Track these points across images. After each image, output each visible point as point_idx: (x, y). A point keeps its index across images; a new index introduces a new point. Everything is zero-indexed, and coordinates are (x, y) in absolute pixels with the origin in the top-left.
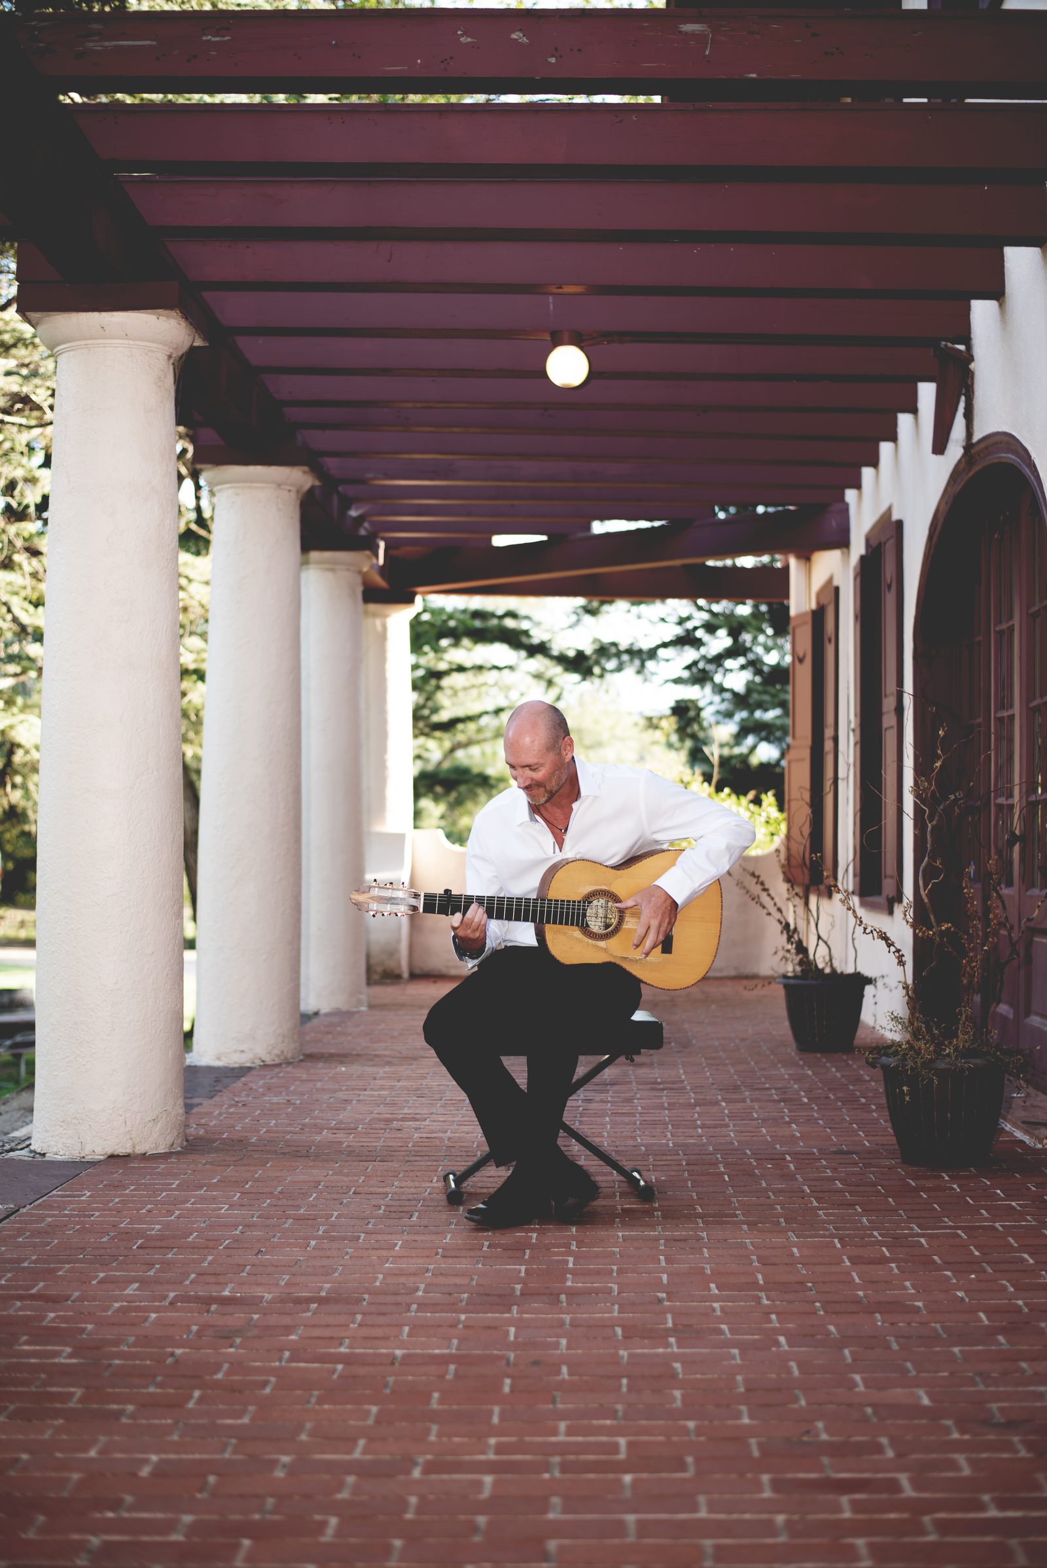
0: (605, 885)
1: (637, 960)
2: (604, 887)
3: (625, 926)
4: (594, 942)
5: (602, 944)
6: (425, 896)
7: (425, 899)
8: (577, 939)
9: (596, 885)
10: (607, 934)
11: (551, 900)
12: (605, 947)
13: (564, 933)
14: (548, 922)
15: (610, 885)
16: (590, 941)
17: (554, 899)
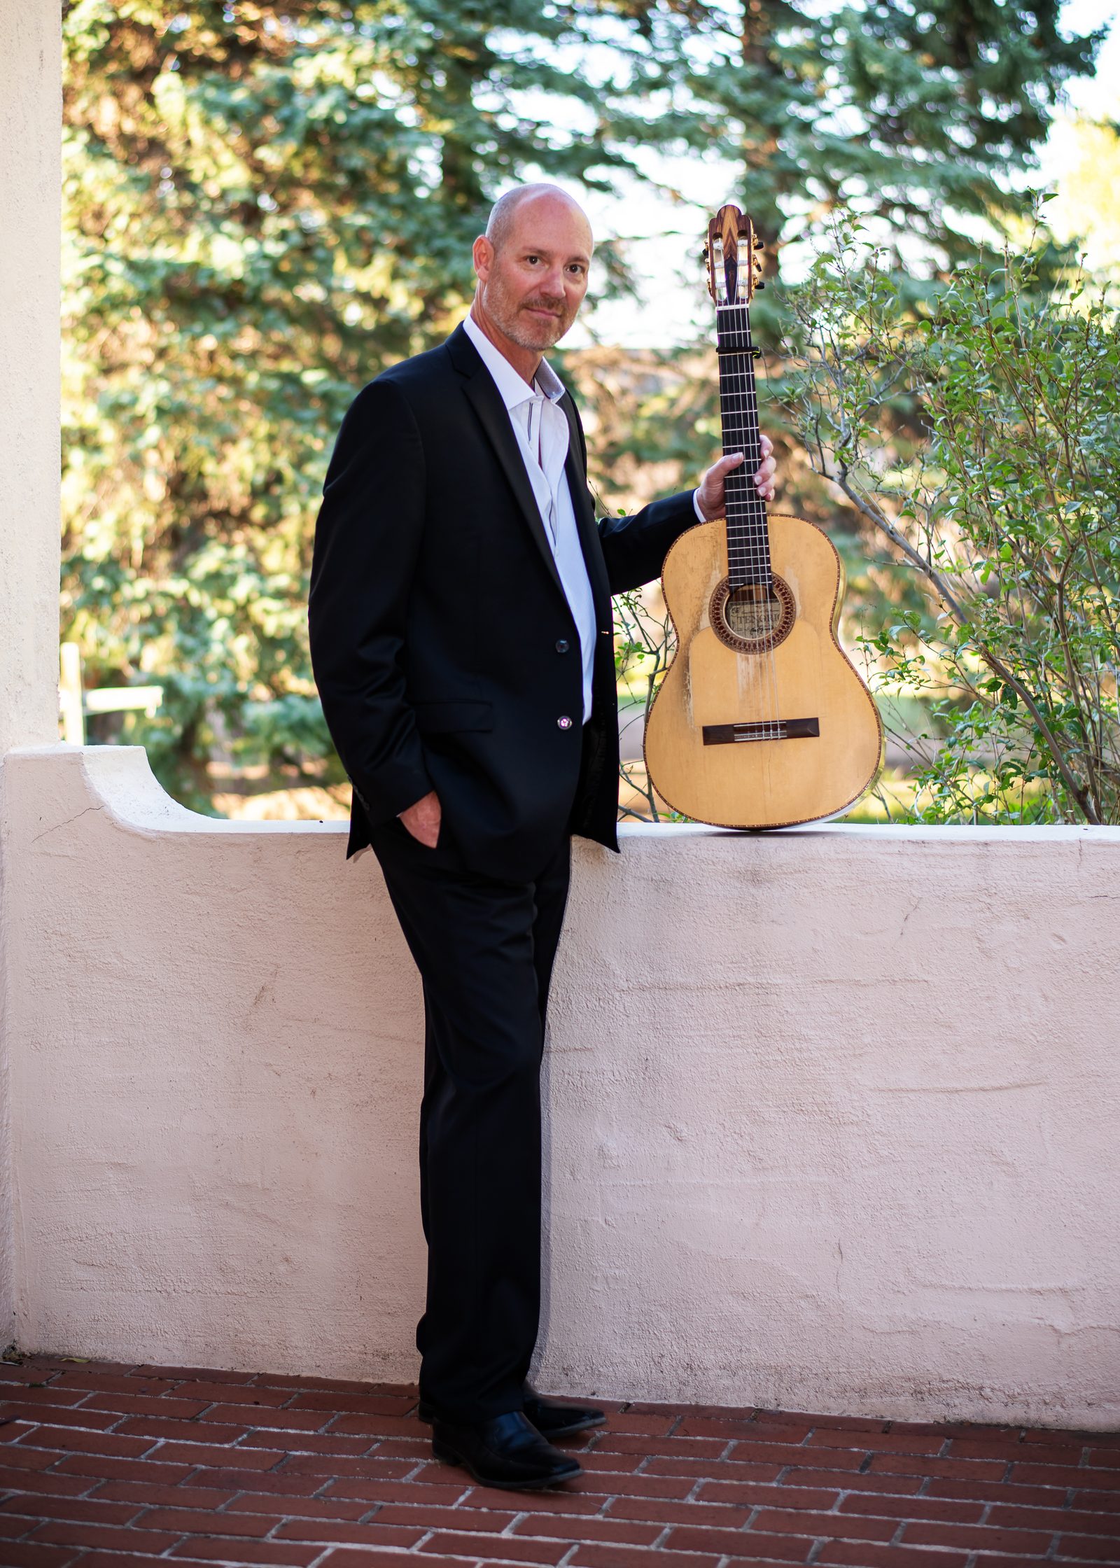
0: (804, 611)
1: (686, 686)
2: (799, 609)
3: (739, 656)
4: (707, 607)
5: (706, 621)
6: (743, 310)
7: (738, 310)
8: (709, 576)
9: (801, 595)
10: (722, 628)
11: (765, 522)
12: (701, 628)
13: (714, 555)
14: (730, 522)
15: (805, 619)
16: (708, 600)
17: (768, 525)
